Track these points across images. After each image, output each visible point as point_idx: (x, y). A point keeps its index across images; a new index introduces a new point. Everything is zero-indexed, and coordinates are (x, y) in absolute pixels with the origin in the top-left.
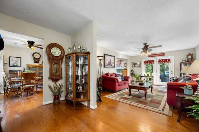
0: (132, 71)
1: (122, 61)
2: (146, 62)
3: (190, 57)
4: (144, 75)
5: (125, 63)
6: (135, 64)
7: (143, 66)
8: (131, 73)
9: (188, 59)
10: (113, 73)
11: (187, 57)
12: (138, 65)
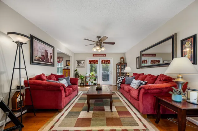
0: (75, 70)
1: (62, 57)
2: (91, 61)
3: (122, 60)
4: (89, 75)
5: (66, 61)
6: (79, 62)
7: (88, 65)
8: (75, 73)
9: (121, 61)
10: (52, 74)
11: (121, 60)
12: (82, 64)
